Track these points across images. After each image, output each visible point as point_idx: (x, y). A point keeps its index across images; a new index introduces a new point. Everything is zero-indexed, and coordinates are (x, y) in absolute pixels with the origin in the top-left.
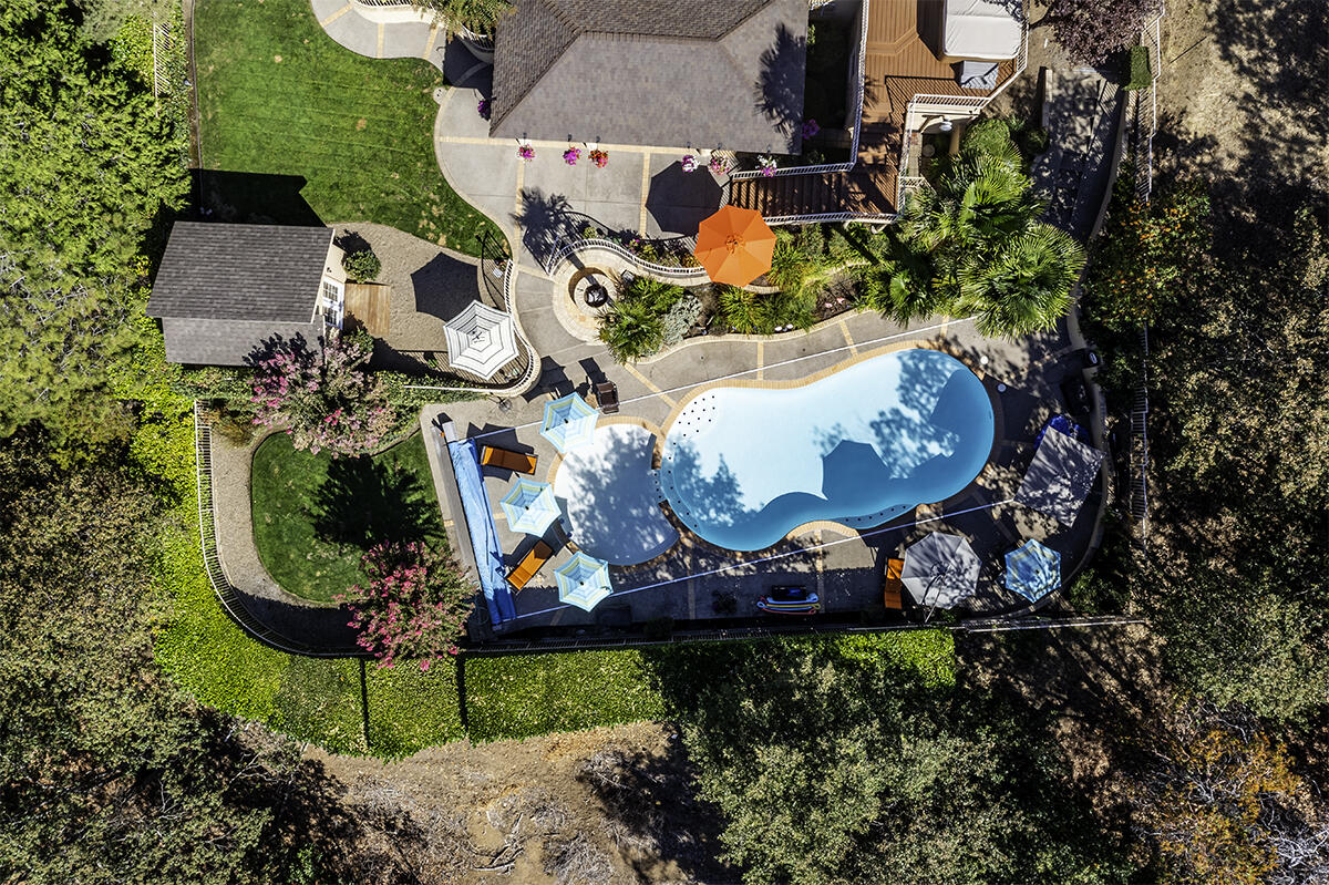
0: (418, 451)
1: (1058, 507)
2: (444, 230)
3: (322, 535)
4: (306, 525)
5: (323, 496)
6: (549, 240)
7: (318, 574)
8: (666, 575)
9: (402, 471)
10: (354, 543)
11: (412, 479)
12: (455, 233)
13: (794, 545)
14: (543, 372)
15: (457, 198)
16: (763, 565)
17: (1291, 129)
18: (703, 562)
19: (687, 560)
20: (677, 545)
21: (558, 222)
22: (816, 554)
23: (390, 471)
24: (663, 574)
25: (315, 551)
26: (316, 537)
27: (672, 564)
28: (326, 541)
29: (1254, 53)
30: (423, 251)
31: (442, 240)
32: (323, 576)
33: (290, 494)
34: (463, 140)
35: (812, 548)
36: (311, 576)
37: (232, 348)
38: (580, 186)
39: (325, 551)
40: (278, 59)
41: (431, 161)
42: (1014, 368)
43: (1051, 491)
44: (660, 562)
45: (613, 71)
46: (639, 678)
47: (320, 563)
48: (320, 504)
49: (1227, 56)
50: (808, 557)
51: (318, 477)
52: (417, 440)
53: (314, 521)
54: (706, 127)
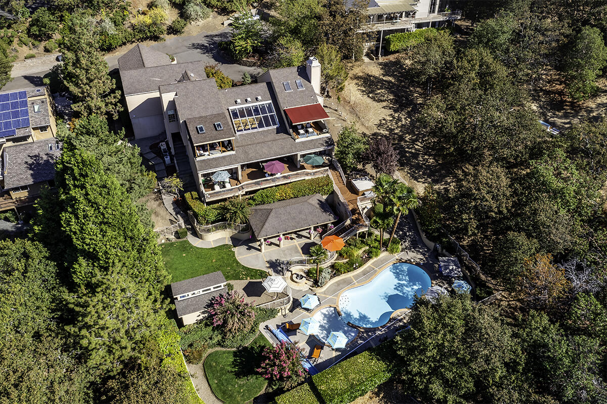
0: (263, 338)
1: (456, 272)
2: (248, 276)
3: (238, 376)
4: (231, 376)
5: (234, 364)
6: (280, 269)
7: (242, 390)
8: (361, 342)
9: (260, 346)
10: (252, 375)
11: (264, 347)
12: (252, 276)
13: (394, 319)
14: (293, 302)
15: (249, 268)
16: (388, 328)
17: (442, 187)
18: (370, 334)
19: (365, 335)
20: (359, 332)
21: (280, 264)
22: (402, 319)
23: (255, 347)
24: (360, 342)
25: (237, 383)
26: (236, 378)
27: (361, 338)
28: (241, 378)
29: (424, 179)
30: (245, 283)
31: (248, 278)
32: (244, 391)
33: (222, 369)
34: (245, 256)
35: (399, 318)
36: (239, 392)
37: (200, 305)
38: (283, 255)
39: (242, 381)
40: (184, 255)
41: (238, 263)
42: (422, 259)
43: (451, 269)
44: (357, 339)
45: (284, 214)
46: (372, 359)
47: (240, 386)
48: (234, 367)
49: (418, 182)
50: (400, 320)
51: (231, 360)
52: (261, 336)
53: (234, 373)
54: (312, 220)
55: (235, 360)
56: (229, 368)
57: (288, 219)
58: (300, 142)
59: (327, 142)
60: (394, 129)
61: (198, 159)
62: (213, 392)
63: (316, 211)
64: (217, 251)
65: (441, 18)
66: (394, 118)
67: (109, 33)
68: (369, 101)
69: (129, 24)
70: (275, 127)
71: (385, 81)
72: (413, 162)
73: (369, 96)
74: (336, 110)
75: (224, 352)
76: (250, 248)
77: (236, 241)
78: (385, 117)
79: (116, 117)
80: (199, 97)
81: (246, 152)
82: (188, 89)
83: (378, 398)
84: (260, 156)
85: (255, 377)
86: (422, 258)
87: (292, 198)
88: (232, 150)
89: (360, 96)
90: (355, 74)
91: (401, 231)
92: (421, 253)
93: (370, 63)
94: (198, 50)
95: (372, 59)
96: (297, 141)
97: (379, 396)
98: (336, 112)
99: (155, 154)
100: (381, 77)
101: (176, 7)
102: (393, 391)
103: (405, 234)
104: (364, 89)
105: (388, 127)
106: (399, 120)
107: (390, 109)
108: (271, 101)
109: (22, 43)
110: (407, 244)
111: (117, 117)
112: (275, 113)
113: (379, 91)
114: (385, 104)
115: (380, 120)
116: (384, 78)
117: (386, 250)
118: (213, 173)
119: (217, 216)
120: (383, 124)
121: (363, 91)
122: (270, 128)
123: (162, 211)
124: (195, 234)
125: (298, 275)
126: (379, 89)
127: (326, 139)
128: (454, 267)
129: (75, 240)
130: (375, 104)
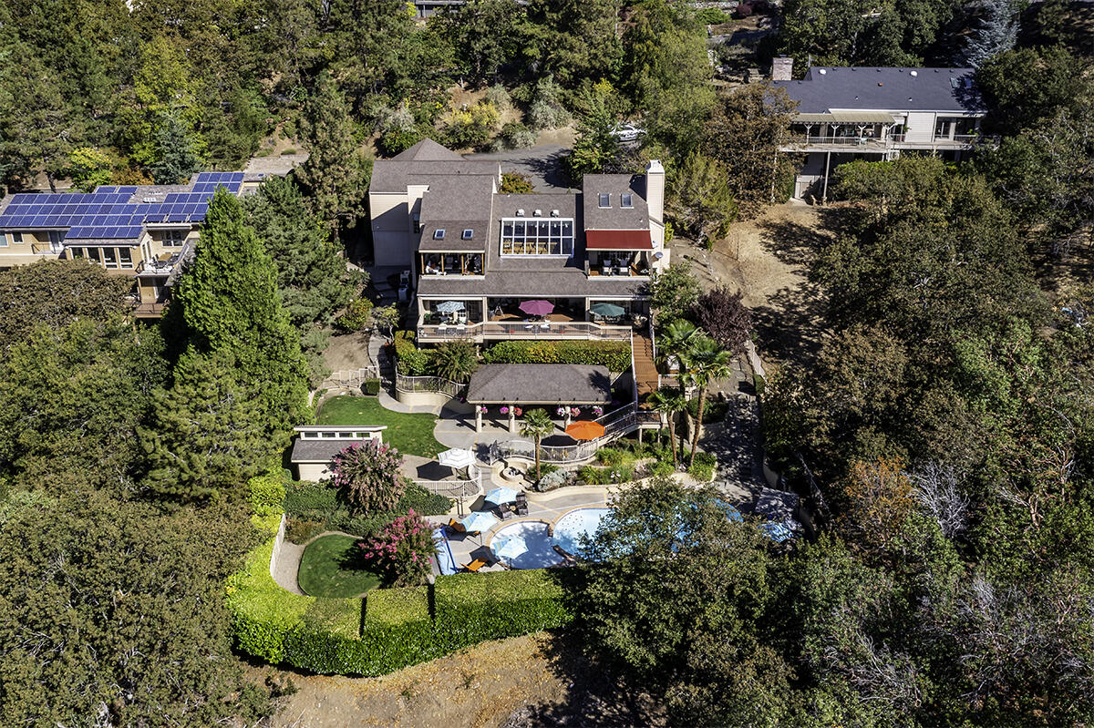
3: (344, 568)
4: (335, 565)
5: (347, 553)
6: (490, 456)
7: (337, 585)
10: (363, 570)
25: (337, 575)
26: (340, 569)
28: (345, 571)
30: (423, 461)
32: (340, 586)
33: (327, 555)
34: (448, 431)
36: (332, 586)
40: (361, 413)
41: (432, 436)
43: (773, 504)
45: (524, 375)
47: (339, 580)
48: (346, 556)
51: (346, 547)
53: (340, 563)
54: (567, 393)
55: (352, 549)
56: (337, 556)
57: (527, 384)
58: (595, 281)
59: (641, 289)
60: (797, 306)
61: (424, 277)
62: (298, 579)
63: (581, 380)
64: (411, 418)
65: (957, 146)
66: (804, 288)
67: (403, 129)
68: (773, 260)
69: (443, 125)
70: (566, 257)
71: (818, 236)
72: (805, 355)
73: (775, 254)
74: (705, 266)
75: (344, 538)
76: (463, 424)
77: (447, 413)
78: (789, 286)
79: (352, 225)
80: (460, 197)
81: (502, 281)
82: (448, 183)
83: (547, 660)
84: (523, 289)
85: (366, 574)
86: (747, 495)
87: (554, 363)
88: (480, 273)
89: (761, 253)
90: (767, 219)
91: (730, 450)
92: (751, 490)
93: (804, 208)
94: (528, 166)
95: (810, 202)
96: (590, 278)
97: (550, 659)
98: (704, 268)
99: (391, 285)
100: (813, 229)
101: (521, 108)
102: (579, 658)
103: (734, 456)
104: (772, 243)
105: (789, 301)
106: (814, 292)
107: (804, 275)
108: (572, 219)
109: (286, 134)
110: (730, 470)
111: (354, 226)
112: (573, 237)
113: (798, 249)
114: (798, 267)
115: (779, 291)
116: (818, 232)
117: (687, 471)
118: (440, 302)
119: (426, 365)
120: (782, 296)
121: (770, 246)
122: (556, 257)
123: (361, 356)
124: (394, 393)
125: (513, 469)
126: (799, 246)
127: (641, 284)
128: (781, 503)
129: (186, 313)
130: (782, 265)
